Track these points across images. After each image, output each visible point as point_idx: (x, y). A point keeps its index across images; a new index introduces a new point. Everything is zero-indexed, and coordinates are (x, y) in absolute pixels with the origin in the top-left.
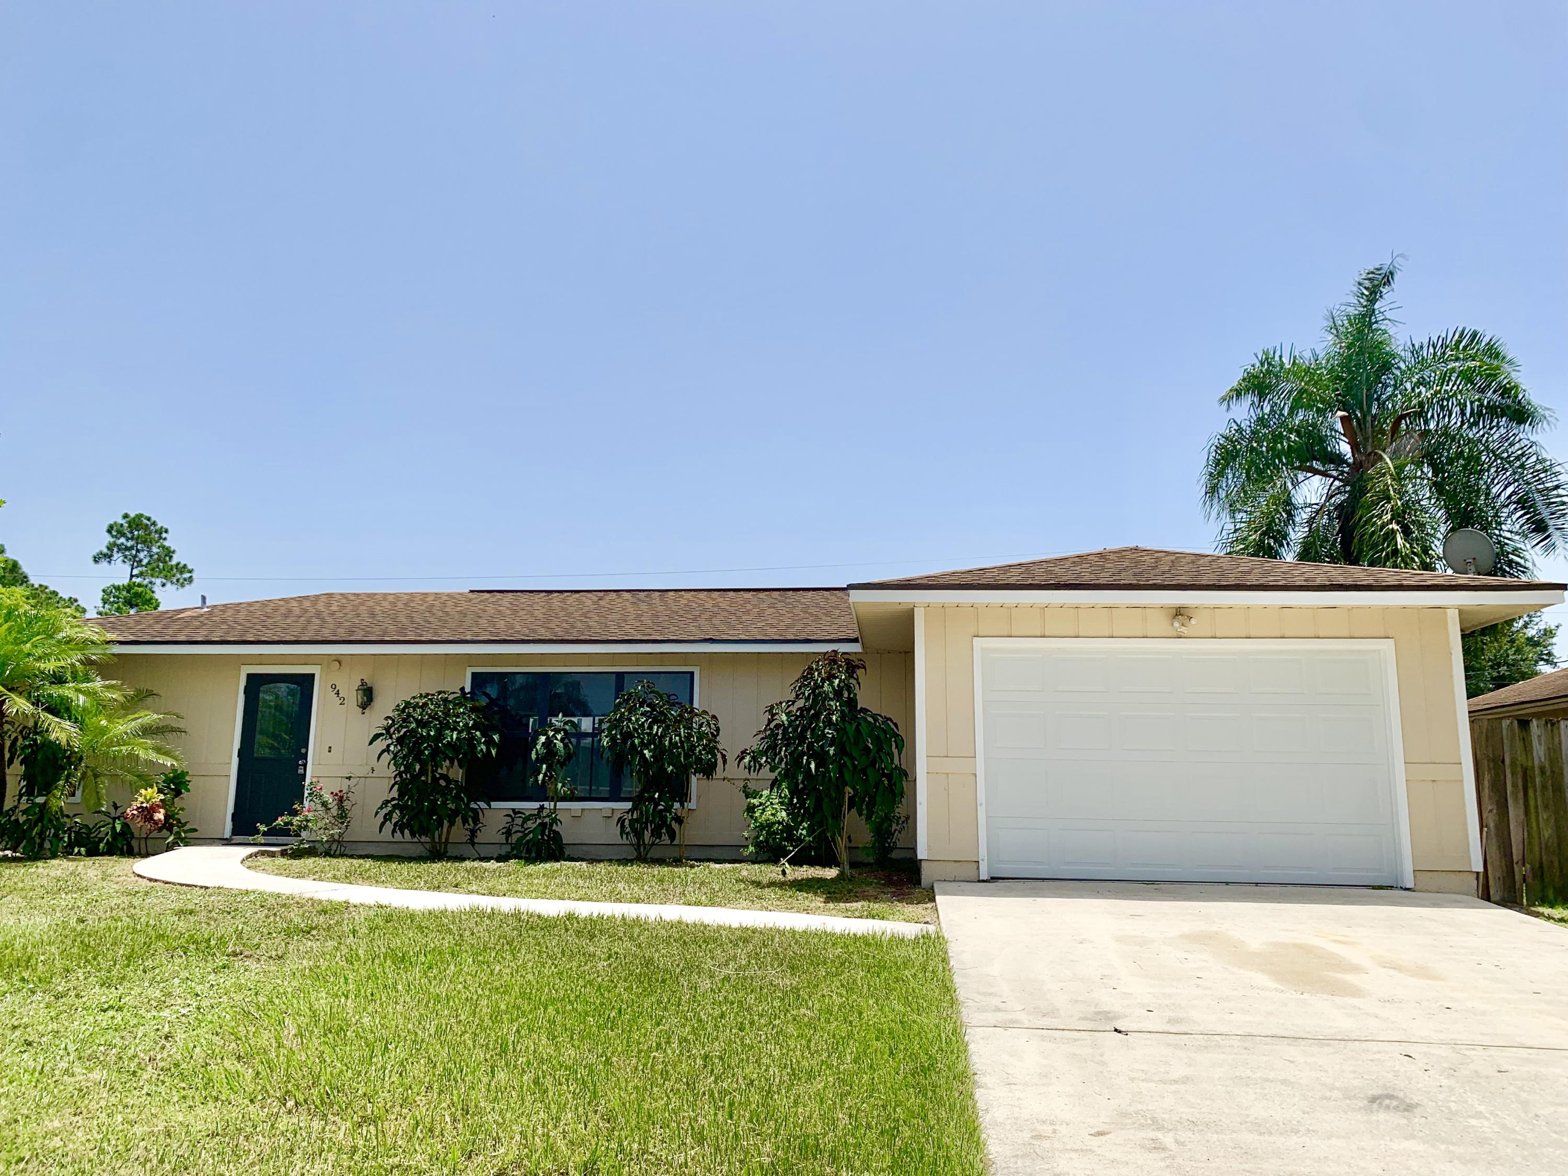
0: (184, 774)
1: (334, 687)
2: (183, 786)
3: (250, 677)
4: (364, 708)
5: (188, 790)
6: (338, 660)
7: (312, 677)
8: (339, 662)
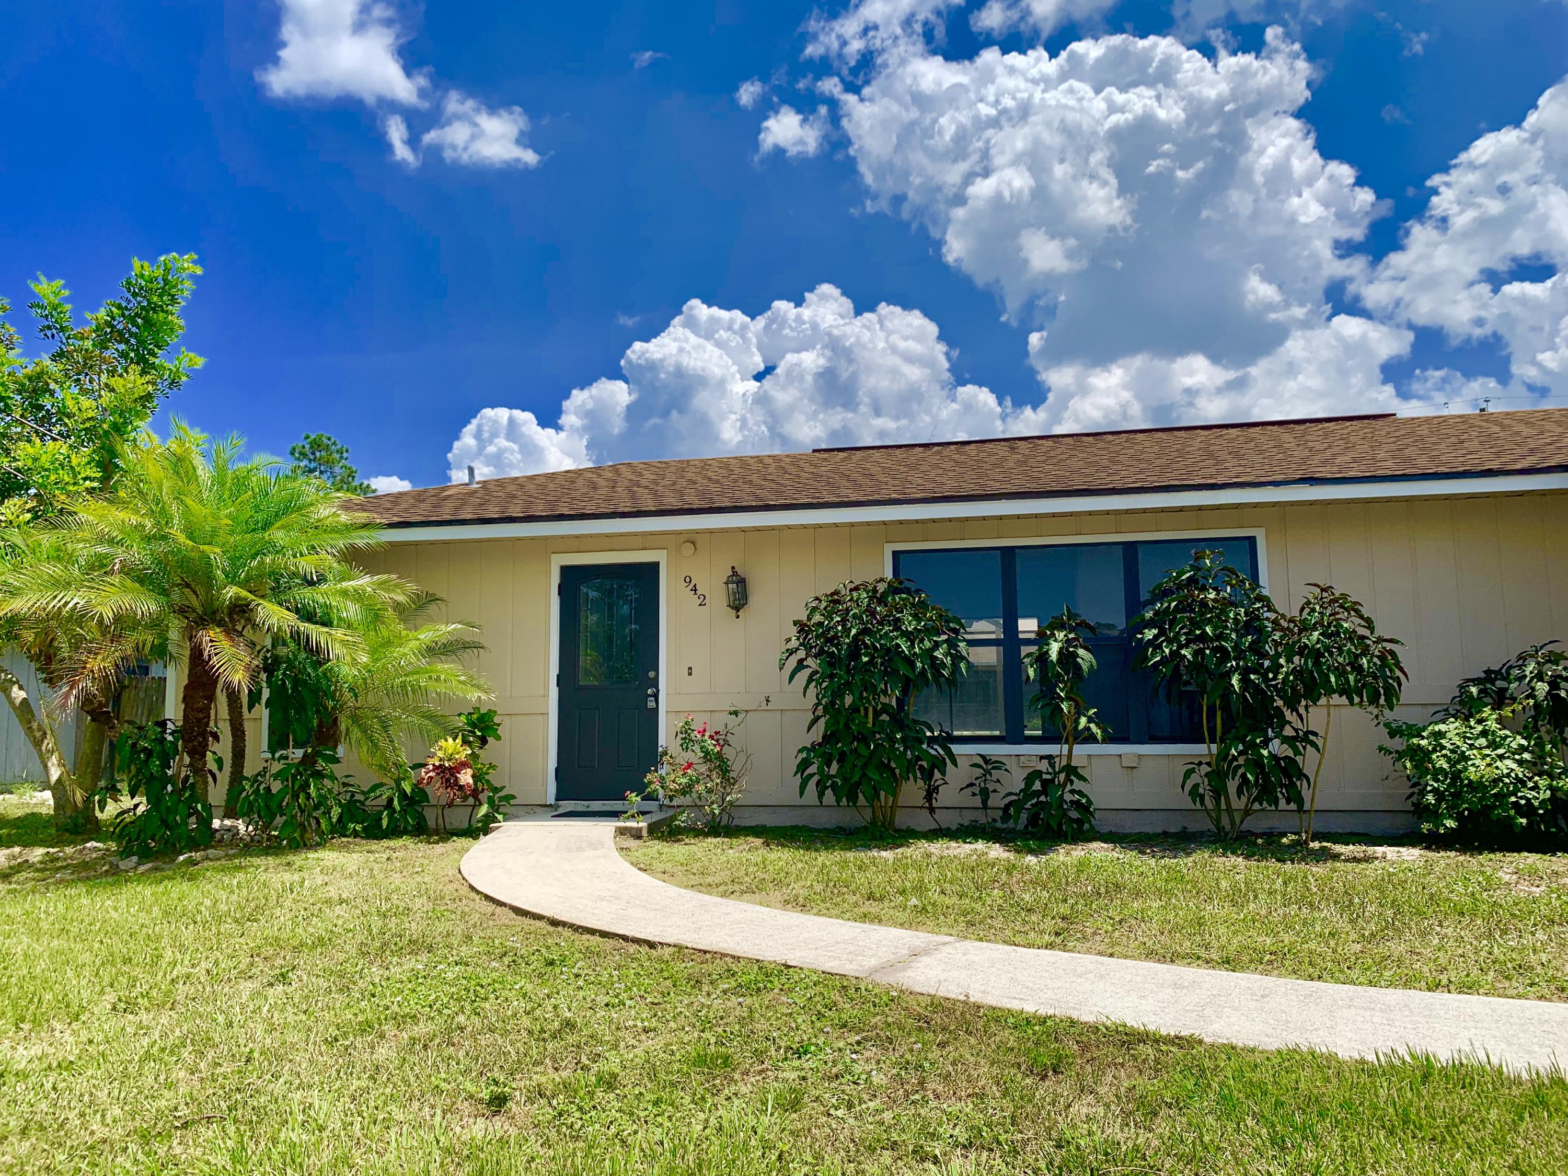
0: (491, 713)
1: (688, 580)
2: (490, 732)
3: (566, 571)
4: (737, 609)
5: (498, 738)
6: (691, 539)
7: (654, 567)
8: (693, 543)
